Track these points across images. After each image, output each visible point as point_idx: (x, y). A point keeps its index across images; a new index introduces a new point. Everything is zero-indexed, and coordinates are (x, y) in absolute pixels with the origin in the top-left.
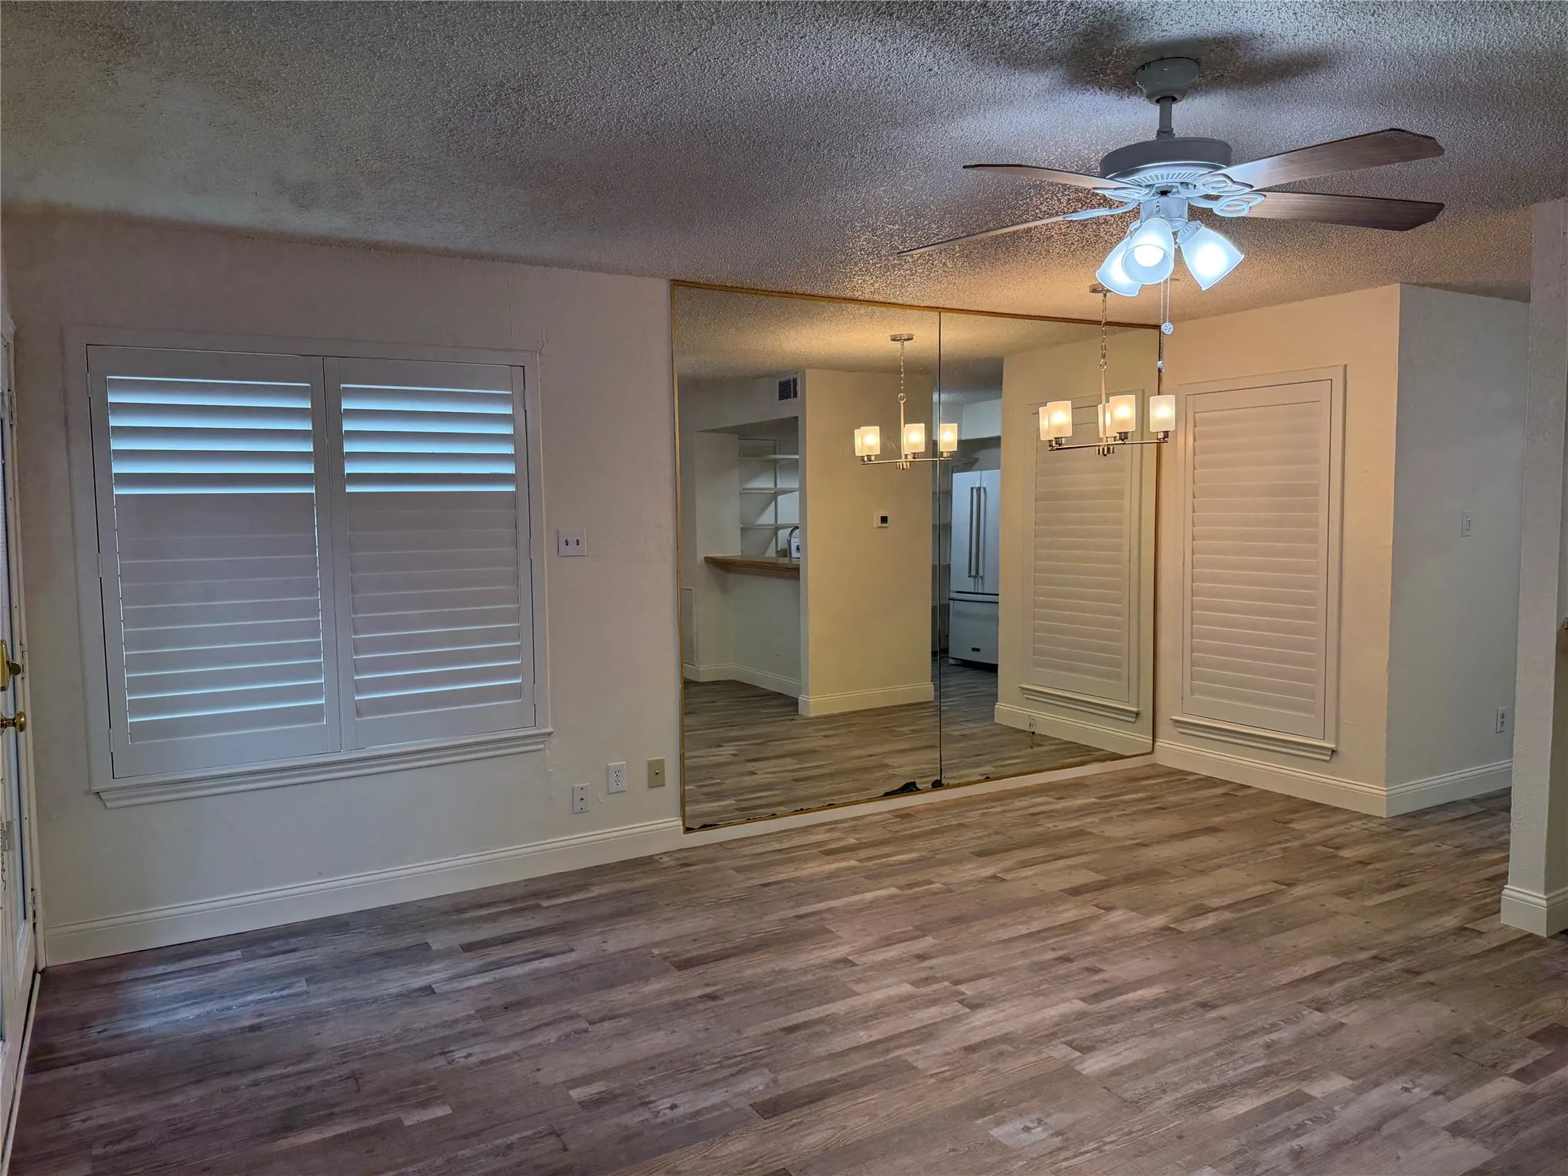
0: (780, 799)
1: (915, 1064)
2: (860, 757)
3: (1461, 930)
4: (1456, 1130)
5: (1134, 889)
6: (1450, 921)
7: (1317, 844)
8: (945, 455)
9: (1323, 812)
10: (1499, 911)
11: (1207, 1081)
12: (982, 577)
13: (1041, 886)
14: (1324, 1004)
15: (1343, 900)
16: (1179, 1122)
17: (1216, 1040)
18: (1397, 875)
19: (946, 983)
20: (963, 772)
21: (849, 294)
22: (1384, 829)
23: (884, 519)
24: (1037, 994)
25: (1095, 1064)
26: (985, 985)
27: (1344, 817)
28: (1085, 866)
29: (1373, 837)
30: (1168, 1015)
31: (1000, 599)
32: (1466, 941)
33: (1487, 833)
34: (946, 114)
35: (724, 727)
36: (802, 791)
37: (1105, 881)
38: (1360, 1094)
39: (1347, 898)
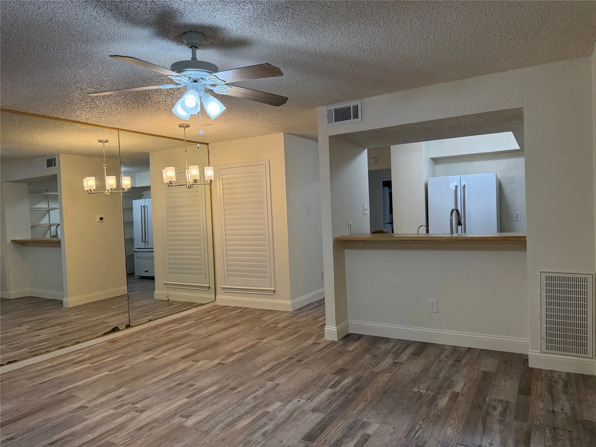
0: (51, 345)
1: (114, 442)
2: (93, 321)
3: (314, 343)
4: (314, 410)
5: (208, 352)
6: (311, 341)
7: (271, 324)
8: (125, 190)
9: (272, 313)
10: (324, 336)
11: (233, 416)
12: (148, 242)
13: (171, 358)
14: (273, 378)
15: (279, 341)
16: (223, 434)
17: (236, 400)
18: (295, 329)
19: (130, 405)
20: (140, 320)
21: (75, 119)
22: (291, 315)
23: (101, 219)
24: (169, 400)
25: (191, 422)
26: (147, 402)
27: (279, 313)
28: (189, 347)
29: (288, 318)
30: (219, 396)
31: (154, 250)
32: (315, 347)
33: (320, 312)
34: (106, 40)
35: (23, 317)
36: (63, 339)
37: (196, 351)
38: (284, 407)
39: (280, 340)
